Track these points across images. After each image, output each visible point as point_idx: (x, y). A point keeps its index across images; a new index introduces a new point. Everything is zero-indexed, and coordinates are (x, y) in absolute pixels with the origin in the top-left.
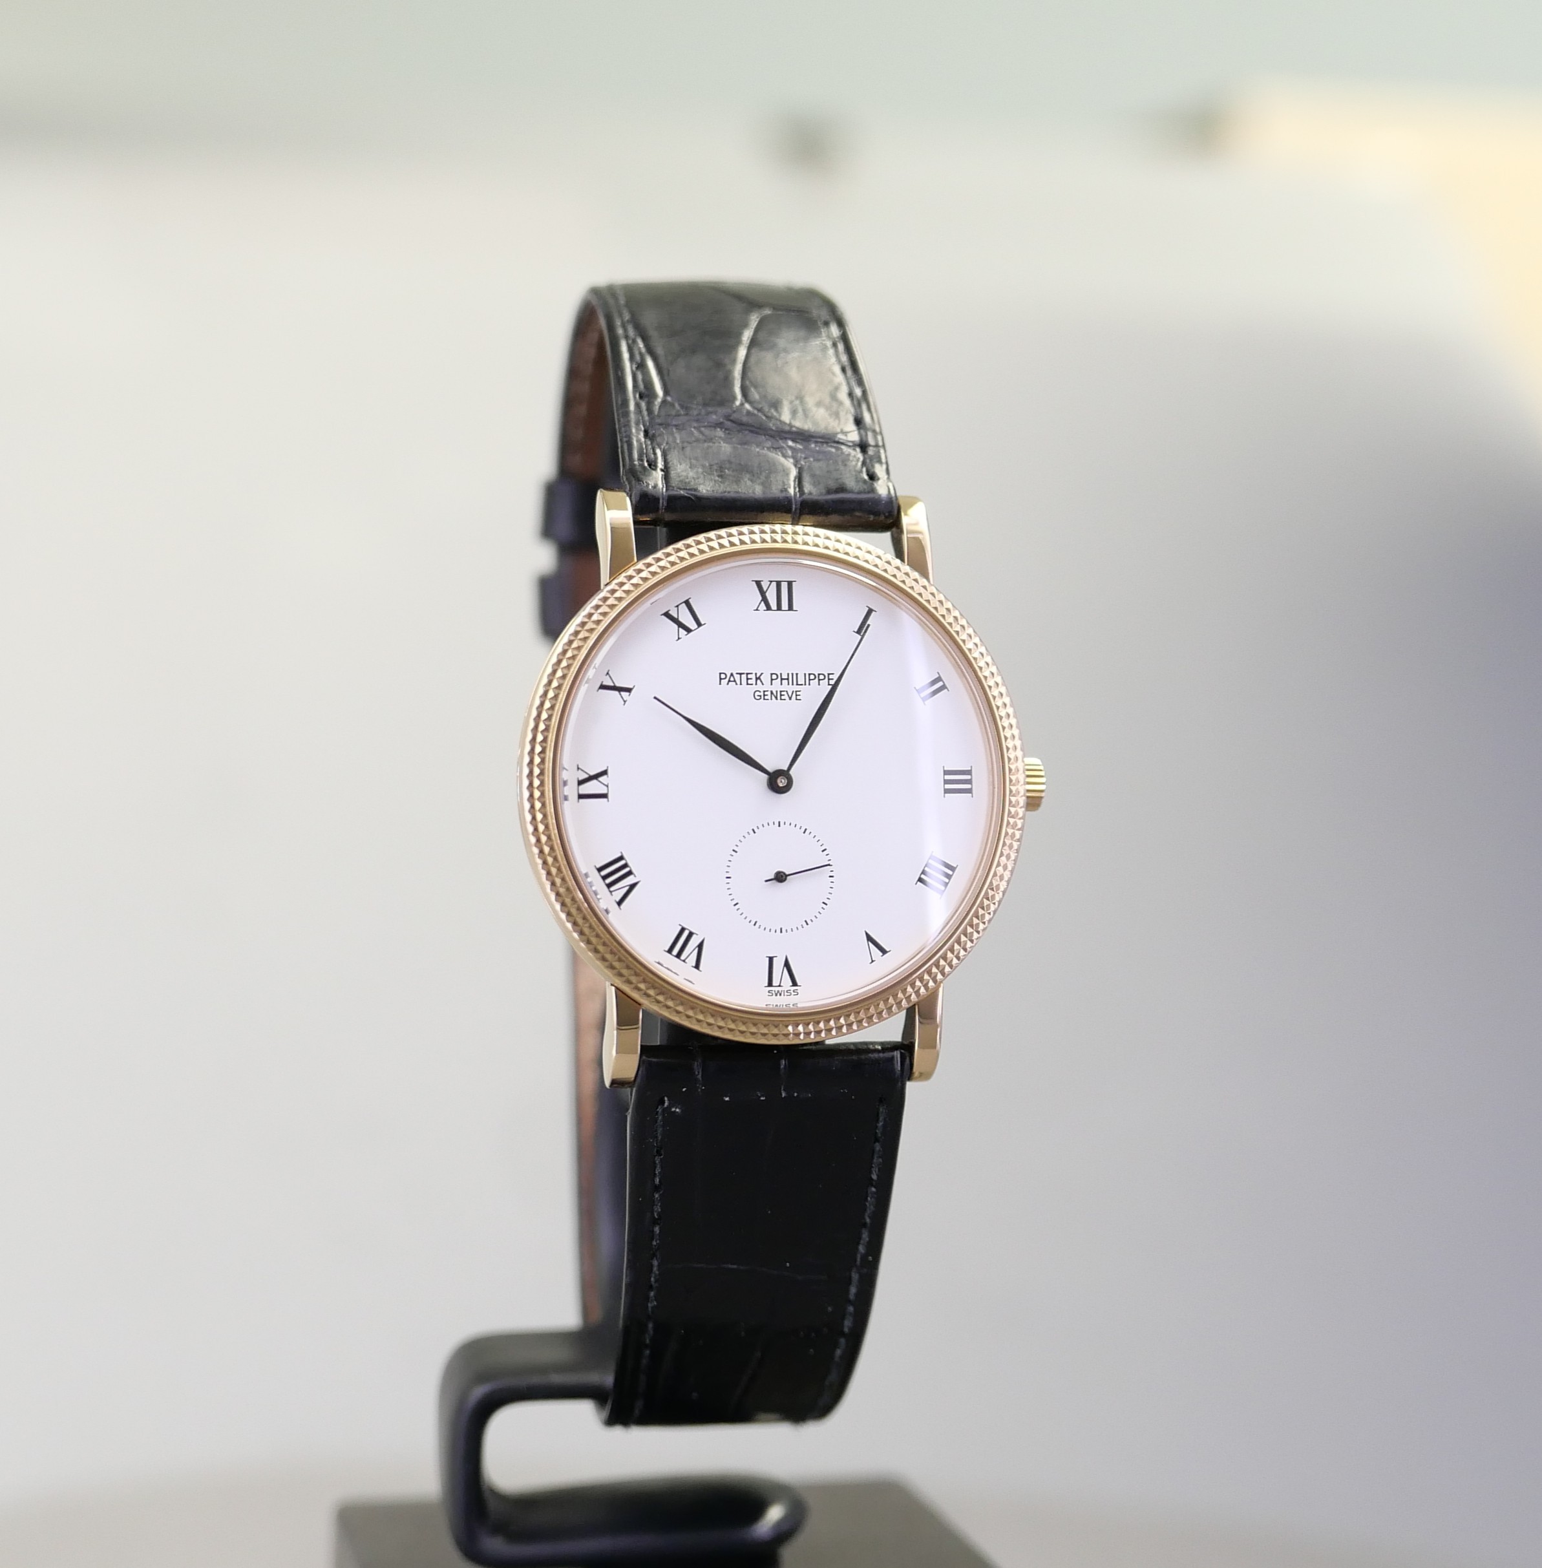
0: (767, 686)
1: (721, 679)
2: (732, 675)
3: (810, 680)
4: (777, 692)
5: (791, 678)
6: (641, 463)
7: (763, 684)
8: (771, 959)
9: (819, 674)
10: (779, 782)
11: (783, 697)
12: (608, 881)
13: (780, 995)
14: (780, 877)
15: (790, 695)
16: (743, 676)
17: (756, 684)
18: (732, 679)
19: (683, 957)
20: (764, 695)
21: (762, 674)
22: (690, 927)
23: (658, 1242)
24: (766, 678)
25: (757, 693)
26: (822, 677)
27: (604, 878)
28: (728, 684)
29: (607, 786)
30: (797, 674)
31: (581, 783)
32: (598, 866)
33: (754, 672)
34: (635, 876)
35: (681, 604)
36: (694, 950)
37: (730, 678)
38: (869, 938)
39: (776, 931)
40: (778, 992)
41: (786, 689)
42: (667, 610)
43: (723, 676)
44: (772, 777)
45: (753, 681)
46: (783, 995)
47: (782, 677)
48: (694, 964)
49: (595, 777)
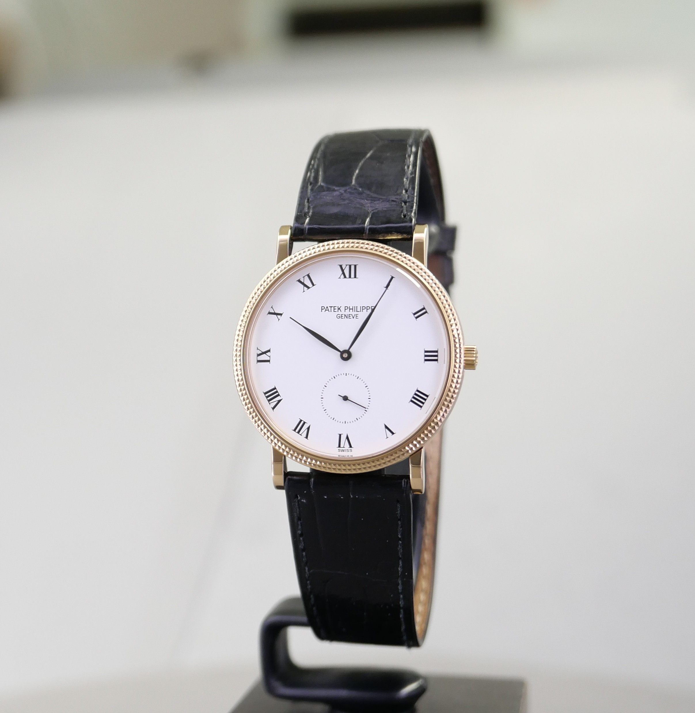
0: (343, 312)
2: (327, 307)
3: (363, 309)
4: (347, 315)
5: (354, 309)
7: (341, 311)
8: (340, 435)
10: (345, 355)
11: (350, 317)
12: (269, 398)
13: (344, 451)
14: (345, 398)
15: (353, 316)
16: (332, 308)
17: (338, 311)
18: (327, 309)
19: (300, 433)
20: (342, 316)
21: (341, 307)
22: (304, 419)
23: (306, 559)
24: (342, 309)
25: (338, 316)
27: (267, 397)
28: (325, 311)
29: (270, 357)
30: (357, 307)
31: (258, 355)
32: (265, 392)
33: (337, 306)
34: (281, 397)
35: (305, 276)
36: (305, 430)
37: (326, 309)
38: (386, 427)
39: (343, 423)
40: (343, 450)
41: (351, 314)
42: (298, 279)
43: (323, 308)
44: (342, 353)
45: (336, 310)
46: (345, 451)
47: (350, 308)
48: (305, 436)
49: (265, 353)
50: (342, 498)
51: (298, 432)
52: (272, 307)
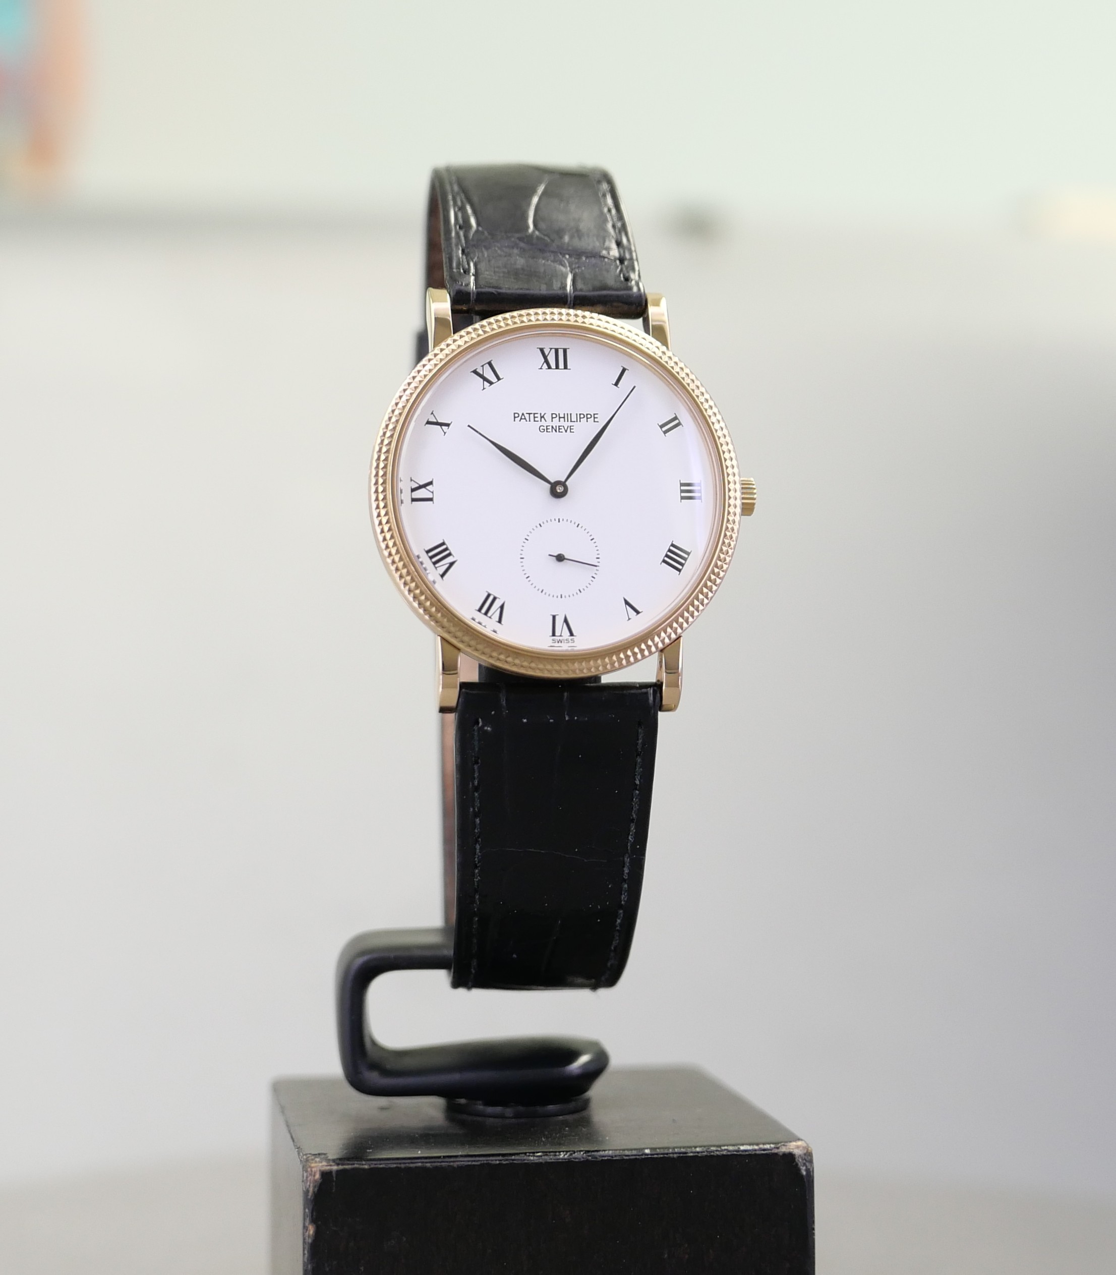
0: (549, 423)
1: (515, 417)
2: (523, 414)
3: (580, 418)
4: (556, 426)
5: (567, 417)
6: (458, 270)
7: (546, 421)
8: (554, 617)
9: (587, 414)
10: (558, 490)
11: (560, 430)
12: (434, 560)
14: (560, 558)
15: (566, 429)
16: (531, 415)
17: (541, 421)
18: (523, 417)
19: (489, 614)
20: (547, 429)
21: (545, 414)
22: (494, 593)
23: (479, 830)
24: (548, 417)
25: (542, 428)
26: (589, 416)
27: (431, 558)
28: (520, 421)
29: (433, 492)
30: (571, 414)
31: (413, 490)
32: (426, 549)
33: (539, 413)
34: (454, 557)
35: (485, 364)
36: (497, 609)
37: (521, 417)
38: (627, 603)
39: (557, 597)
40: (560, 640)
41: (562, 425)
42: (474, 369)
43: (516, 415)
44: (554, 486)
45: (539, 419)
46: (564, 642)
47: (561, 416)
48: (497, 620)
49: (425, 486)
50: (551, 721)
51: (486, 614)
52: (432, 413)
